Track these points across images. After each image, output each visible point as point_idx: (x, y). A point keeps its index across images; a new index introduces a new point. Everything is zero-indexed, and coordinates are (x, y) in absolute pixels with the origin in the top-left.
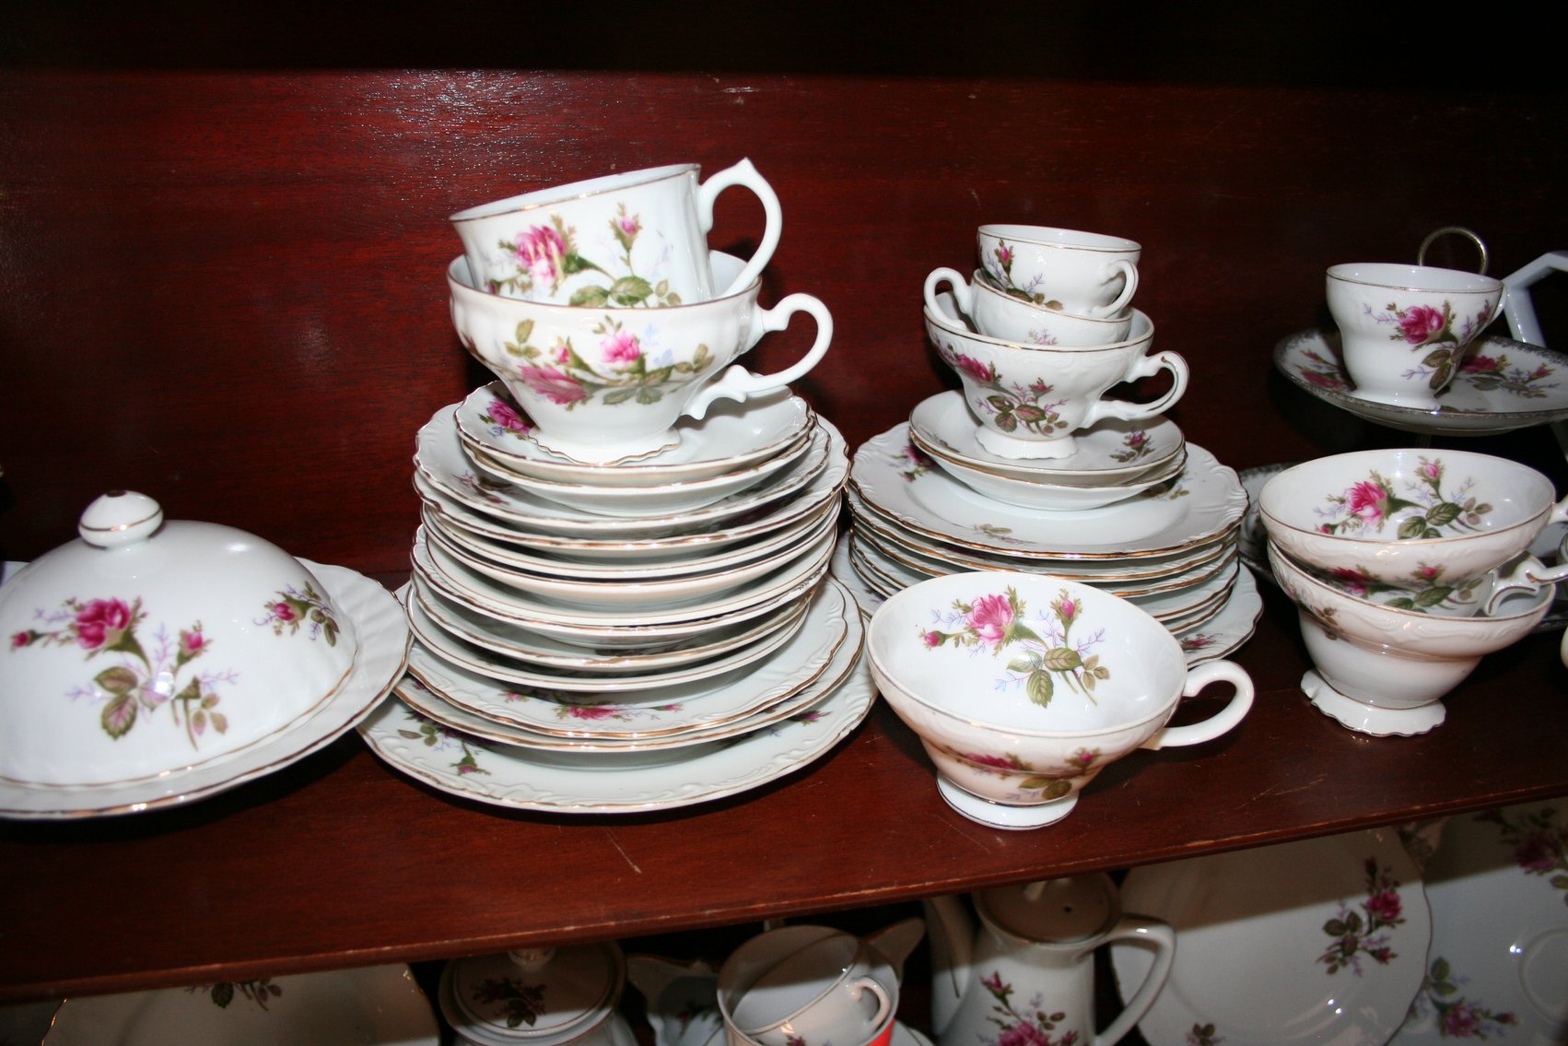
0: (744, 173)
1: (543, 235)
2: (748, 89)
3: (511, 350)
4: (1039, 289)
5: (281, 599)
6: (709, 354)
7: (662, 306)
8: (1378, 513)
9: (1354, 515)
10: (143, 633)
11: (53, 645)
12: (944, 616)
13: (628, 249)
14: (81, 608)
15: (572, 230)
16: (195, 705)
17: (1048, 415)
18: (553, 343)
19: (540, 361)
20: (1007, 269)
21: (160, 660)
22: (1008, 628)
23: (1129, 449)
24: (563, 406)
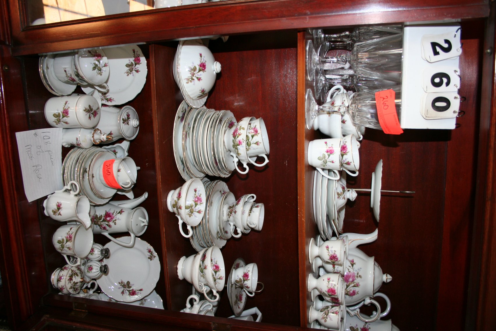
0: (267, 161)
1: (256, 131)
2: (287, 164)
3: (241, 126)
4: (252, 212)
5: (205, 90)
6: (240, 155)
7: (246, 148)
8: (214, 269)
9: (214, 265)
10: (201, 72)
11: (200, 60)
12: (199, 192)
13: (255, 144)
14: (205, 63)
15: (257, 136)
16: (191, 79)
17: (231, 215)
18: (241, 132)
19: (239, 130)
20: (255, 207)
21: (197, 75)
22: (197, 203)
23: (225, 231)
24: (232, 134)
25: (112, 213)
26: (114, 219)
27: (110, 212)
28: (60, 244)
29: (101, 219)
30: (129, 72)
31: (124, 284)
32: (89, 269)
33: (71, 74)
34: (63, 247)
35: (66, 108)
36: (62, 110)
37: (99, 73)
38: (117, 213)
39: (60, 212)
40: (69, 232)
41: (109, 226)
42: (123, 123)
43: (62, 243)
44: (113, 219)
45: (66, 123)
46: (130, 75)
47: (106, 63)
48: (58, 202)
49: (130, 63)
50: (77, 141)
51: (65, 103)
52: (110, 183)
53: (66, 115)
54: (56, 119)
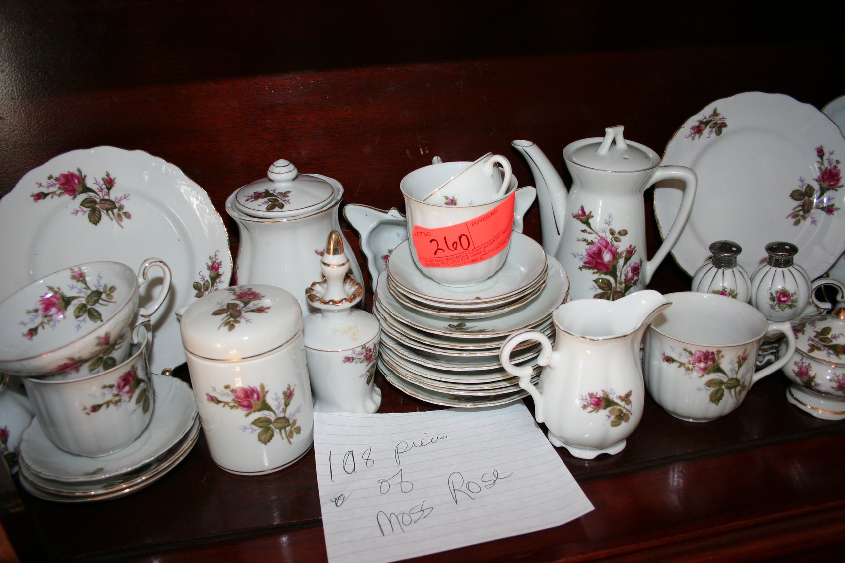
25: (588, 247)
26: (609, 237)
27: (585, 253)
28: (726, 392)
29: (608, 281)
30: (116, 211)
31: (800, 208)
32: (785, 302)
33: (105, 387)
34: (734, 384)
35: (229, 399)
36: (241, 412)
37: (108, 295)
38: (589, 230)
39: (620, 398)
40: (681, 364)
41: (630, 253)
42: (282, 207)
43: (723, 387)
44: (609, 240)
45: (289, 395)
46: (128, 206)
47: (74, 277)
48: (585, 407)
49: (85, 209)
50: (353, 359)
51: (213, 404)
52: (498, 237)
53: (255, 396)
54: (276, 432)
